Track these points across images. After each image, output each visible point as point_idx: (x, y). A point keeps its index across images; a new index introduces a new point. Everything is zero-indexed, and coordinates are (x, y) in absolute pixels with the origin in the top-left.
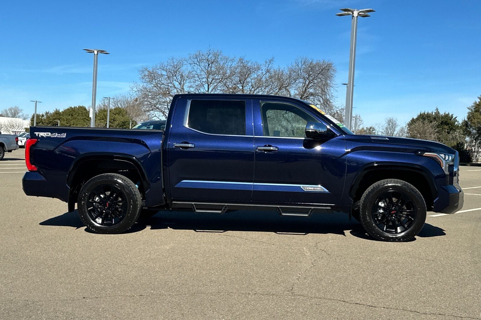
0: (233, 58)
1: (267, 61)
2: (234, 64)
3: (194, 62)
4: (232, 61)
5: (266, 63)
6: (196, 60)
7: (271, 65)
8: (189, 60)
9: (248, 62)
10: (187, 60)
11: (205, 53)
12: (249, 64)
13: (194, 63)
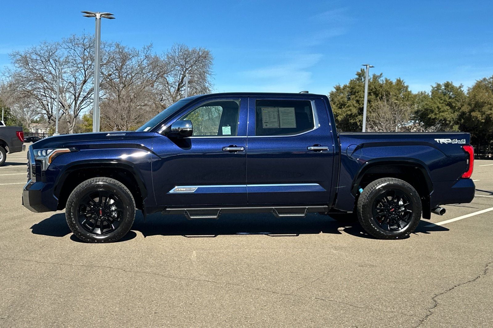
0: (111, 43)
1: (146, 47)
2: (112, 49)
3: (68, 46)
4: (110, 46)
5: (145, 49)
6: (70, 45)
7: (149, 52)
8: (63, 44)
9: (124, 48)
10: (61, 44)
11: (80, 38)
12: (126, 50)
13: (69, 48)
